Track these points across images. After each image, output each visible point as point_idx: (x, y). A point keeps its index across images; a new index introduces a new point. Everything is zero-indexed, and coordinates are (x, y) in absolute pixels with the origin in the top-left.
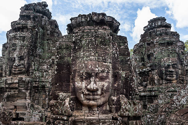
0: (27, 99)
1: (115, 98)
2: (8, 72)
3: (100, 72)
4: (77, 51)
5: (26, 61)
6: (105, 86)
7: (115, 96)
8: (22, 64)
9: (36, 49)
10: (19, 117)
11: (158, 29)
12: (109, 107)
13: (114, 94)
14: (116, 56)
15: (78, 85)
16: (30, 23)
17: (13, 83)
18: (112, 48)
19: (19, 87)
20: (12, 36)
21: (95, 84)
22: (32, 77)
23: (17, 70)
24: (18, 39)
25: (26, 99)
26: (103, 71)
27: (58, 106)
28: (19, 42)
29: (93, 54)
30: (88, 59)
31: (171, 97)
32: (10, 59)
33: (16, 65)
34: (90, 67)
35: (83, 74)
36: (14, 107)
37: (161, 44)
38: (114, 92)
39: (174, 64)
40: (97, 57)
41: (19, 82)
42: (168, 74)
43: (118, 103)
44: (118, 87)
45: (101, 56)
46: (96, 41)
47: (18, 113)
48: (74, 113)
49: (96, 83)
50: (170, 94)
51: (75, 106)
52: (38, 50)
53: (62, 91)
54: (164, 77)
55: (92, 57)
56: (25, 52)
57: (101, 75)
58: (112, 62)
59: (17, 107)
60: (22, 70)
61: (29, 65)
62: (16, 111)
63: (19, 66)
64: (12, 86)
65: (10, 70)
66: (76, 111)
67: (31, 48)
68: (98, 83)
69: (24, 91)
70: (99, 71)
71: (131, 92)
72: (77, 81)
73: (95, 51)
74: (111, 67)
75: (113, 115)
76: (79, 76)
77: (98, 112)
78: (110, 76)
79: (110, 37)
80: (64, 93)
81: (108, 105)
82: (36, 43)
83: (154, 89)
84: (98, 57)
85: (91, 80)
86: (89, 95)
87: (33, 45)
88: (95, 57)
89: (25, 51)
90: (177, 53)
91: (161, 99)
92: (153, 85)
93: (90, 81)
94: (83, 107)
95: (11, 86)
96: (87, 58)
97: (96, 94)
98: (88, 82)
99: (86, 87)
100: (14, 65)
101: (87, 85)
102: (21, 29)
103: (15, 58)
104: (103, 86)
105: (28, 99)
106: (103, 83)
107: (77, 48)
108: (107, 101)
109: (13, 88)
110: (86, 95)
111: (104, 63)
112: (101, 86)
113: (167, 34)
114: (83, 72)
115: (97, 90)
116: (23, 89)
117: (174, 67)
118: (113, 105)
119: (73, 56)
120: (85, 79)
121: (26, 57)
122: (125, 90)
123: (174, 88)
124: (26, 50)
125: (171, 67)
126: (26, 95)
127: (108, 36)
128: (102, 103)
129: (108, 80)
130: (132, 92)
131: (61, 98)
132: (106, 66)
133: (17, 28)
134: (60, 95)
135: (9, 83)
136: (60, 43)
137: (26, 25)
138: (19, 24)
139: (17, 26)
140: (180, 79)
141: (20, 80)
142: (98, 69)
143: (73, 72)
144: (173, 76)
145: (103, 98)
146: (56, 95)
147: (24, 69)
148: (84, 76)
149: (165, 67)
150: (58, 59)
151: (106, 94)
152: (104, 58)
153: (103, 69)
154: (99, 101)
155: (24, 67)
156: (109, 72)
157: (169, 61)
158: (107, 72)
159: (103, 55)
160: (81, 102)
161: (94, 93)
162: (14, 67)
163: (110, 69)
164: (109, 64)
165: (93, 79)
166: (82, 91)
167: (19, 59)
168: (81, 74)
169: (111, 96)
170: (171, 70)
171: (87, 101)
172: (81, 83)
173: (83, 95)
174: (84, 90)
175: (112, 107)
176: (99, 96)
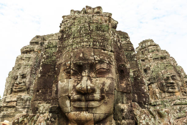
1: (125, 106)
2: (9, 91)
3: (98, 62)
4: (65, 40)
5: (28, 79)
6: (107, 85)
7: (124, 102)
8: (24, 82)
11: (149, 48)
12: (116, 123)
13: (123, 99)
14: (119, 45)
15: (61, 84)
16: (36, 47)
17: (11, 102)
18: (112, 34)
19: (17, 105)
20: (19, 58)
22: (32, 95)
23: (18, 88)
24: (24, 60)
28: (24, 62)
29: (87, 39)
30: (79, 46)
31: (180, 111)
32: (14, 77)
33: (17, 82)
34: (81, 56)
35: (70, 67)
37: (155, 59)
39: (173, 76)
40: (91, 43)
41: (17, 100)
42: (169, 86)
43: (130, 115)
46: (91, 27)
50: (178, 108)
53: (44, 100)
54: (166, 89)
57: (98, 67)
60: (23, 87)
61: (31, 83)
63: (20, 83)
64: (10, 105)
65: (12, 89)
67: (35, 67)
68: (94, 80)
69: (20, 110)
70: (96, 60)
71: (144, 100)
73: (88, 37)
74: (113, 57)
76: (64, 70)
78: (113, 69)
79: (109, 24)
80: (47, 104)
83: (158, 103)
84: (93, 43)
85: (83, 75)
87: (37, 65)
88: (89, 43)
89: (28, 70)
90: (173, 66)
92: (155, 99)
93: (82, 77)
95: (9, 105)
98: (78, 78)
99: (74, 87)
101: (76, 84)
102: (28, 52)
103: (17, 77)
104: (104, 84)
106: (103, 80)
107: (65, 36)
108: (111, 112)
109: (10, 107)
110: (74, 101)
111: (103, 51)
112: (100, 85)
113: (158, 51)
114: (70, 64)
116: (20, 107)
117: (173, 79)
118: (123, 118)
121: (28, 75)
122: (136, 95)
123: (179, 100)
125: (170, 78)
127: (106, 21)
128: (102, 116)
129: (110, 75)
132: (106, 54)
133: (25, 51)
134: (40, 107)
135: (7, 102)
136: (49, 42)
137: (33, 49)
138: (28, 48)
139: (25, 50)
140: (182, 91)
141: (19, 98)
142: (94, 57)
143: (57, 67)
144: (175, 88)
145: (103, 106)
146: (36, 107)
147: (24, 87)
148: (72, 70)
149: (165, 80)
150: (44, 59)
151: (109, 98)
152: (103, 44)
153: (101, 58)
154: (98, 113)
155: (25, 85)
156: (111, 64)
157: (167, 73)
158: (108, 62)
159: (100, 41)
160: (66, 114)
161: (89, 97)
162: (15, 85)
163: (112, 59)
164: (110, 52)
165: (86, 74)
166: (68, 95)
167: (21, 77)
168: (68, 68)
169: (118, 103)
170: (171, 82)
171: (75, 112)
172: (67, 81)
173: (69, 101)
174: (72, 92)
175: (121, 123)
176: (98, 102)
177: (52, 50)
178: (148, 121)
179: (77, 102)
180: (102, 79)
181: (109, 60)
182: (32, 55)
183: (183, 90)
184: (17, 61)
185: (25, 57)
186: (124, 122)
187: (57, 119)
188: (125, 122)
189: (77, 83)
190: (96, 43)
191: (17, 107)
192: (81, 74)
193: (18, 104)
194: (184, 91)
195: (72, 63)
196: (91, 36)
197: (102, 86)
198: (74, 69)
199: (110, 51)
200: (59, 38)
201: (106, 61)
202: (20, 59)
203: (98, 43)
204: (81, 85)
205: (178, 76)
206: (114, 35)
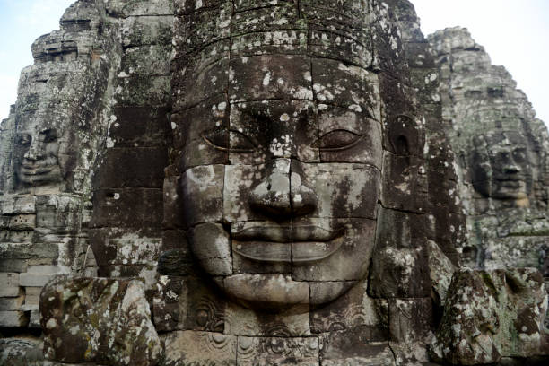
0: (60, 265)
1: (408, 257)
2: (8, 181)
3: (325, 106)
4: (202, 20)
5: (63, 145)
6: (356, 190)
7: (405, 243)
8: (52, 155)
9: (100, 111)
10: (30, 325)
11: (455, 56)
13: (399, 233)
14: (395, 46)
15: (196, 181)
16: (84, 40)
17: (19, 214)
18: (374, 6)
19: (37, 225)
20: (28, 76)
21: (296, 177)
22: (81, 195)
23: (34, 171)
24: (45, 81)
25: (55, 263)
26: (339, 106)
27: (84, 308)
28: (48, 90)
29: (283, 21)
30: (258, 44)
31: (525, 251)
33: (31, 156)
34: (266, 81)
35: (225, 120)
36: (17, 289)
37: (471, 94)
38: (399, 226)
39: (517, 150)
40: (302, 36)
41: (36, 211)
42: (501, 180)
44: (414, 195)
45: (326, 32)
47: (27, 309)
48: (176, 344)
49: (301, 172)
50: (521, 242)
51: (183, 308)
52: (105, 116)
53: (133, 225)
55: (278, 35)
56: (62, 118)
57: (327, 124)
58: (379, 65)
59: (28, 291)
60: (50, 171)
61: (73, 158)
62: (24, 303)
63: (39, 158)
64: (17, 223)
65: (16, 174)
66: (188, 334)
67: (83, 107)
68: (311, 170)
69: (51, 238)
70: (320, 102)
71: (452, 229)
72: (194, 161)
73: (289, 10)
74: (377, 90)
75: (403, 356)
76: (206, 132)
77: (315, 344)
80: (144, 238)
81: (369, 295)
82: (99, 94)
84: (309, 36)
85: (276, 153)
86: (261, 238)
87: (91, 98)
88: (294, 33)
89: (63, 114)
90: (522, 119)
91: (491, 259)
93: (271, 160)
94: (229, 313)
95: (13, 223)
96: (248, 39)
97: (303, 233)
98: (255, 164)
100: (26, 155)
101: (248, 184)
102: (58, 54)
103: (29, 137)
104: (345, 186)
105: (64, 264)
106: (343, 170)
107: (199, 4)
108: (362, 274)
109: (18, 230)
111: (342, 67)
112: (331, 189)
113: (481, 67)
114: (228, 110)
115: (309, 208)
116: (49, 231)
117: (518, 160)
118: (401, 294)
119: (182, 46)
120: (241, 149)
121: (63, 134)
122: (431, 217)
123: (527, 221)
124: (65, 111)
126: (57, 251)
128: (337, 288)
129: (366, 156)
130: (457, 230)
131: (125, 262)
132: (354, 79)
133: (48, 52)
134: (121, 246)
135: (6, 215)
136: (136, 23)
137: (72, 44)
138: (54, 41)
139: (48, 47)
140: (536, 196)
141: (42, 204)
142: (314, 91)
143: (175, 120)
144: (518, 187)
145: (341, 257)
146: (107, 244)
147: (56, 170)
148: (236, 131)
149: (492, 160)
150: (122, 85)
151: (360, 232)
152: (342, 41)
153: (337, 92)
154: (323, 278)
155: (58, 163)
156: (369, 116)
157: (501, 141)
158: (359, 109)
159: (333, 28)
160: (218, 280)
161: (294, 229)
162: (25, 162)
163: (372, 98)
164: (366, 72)
165: (284, 149)
166: (223, 219)
167: (43, 137)
168: (218, 124)
169: (383, 246)
170: (511, 167)
171: (249, 276)
172: (215, 171)
173: (226, 240)
174: (235, 210)
175: (393, 309)
176: (323, 244)
177: (147, 52)
178: (479, 307)
179: (253, 243)
180: (337, 168)
181: (363, 100)
182: (71, 66)
183: (539, 193)
184: (23, 84)
185: (48, 71)
186: (402, 305)
187: (186, 292)
188: (406, 305)
189: (253, 178)
190: (320, 36)
191: (39, 230)
192: (268, 148)
193: (41, 221)
194: (542, 196)
195: (232, 106)
196: (298, 8)
197: (338, 191)
198: (241, 130)
199: (366, 69)
200: (178, 10)
201: (354, 103)
202: (34, 79)
203: (324, 36)
204: (269, 188)
205: (533, 151)
206: (378, 7)
